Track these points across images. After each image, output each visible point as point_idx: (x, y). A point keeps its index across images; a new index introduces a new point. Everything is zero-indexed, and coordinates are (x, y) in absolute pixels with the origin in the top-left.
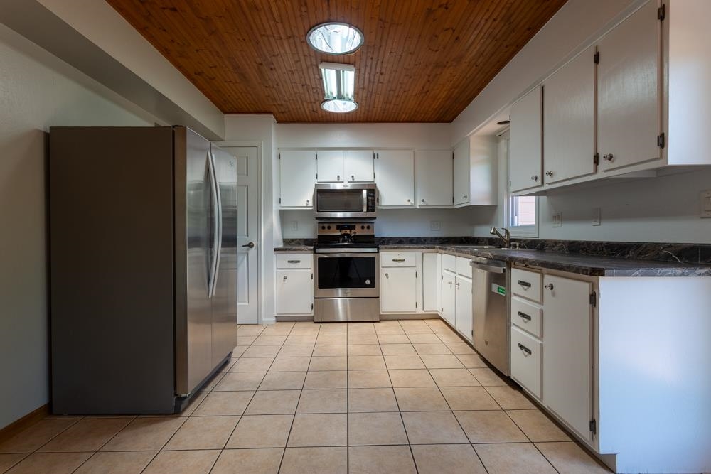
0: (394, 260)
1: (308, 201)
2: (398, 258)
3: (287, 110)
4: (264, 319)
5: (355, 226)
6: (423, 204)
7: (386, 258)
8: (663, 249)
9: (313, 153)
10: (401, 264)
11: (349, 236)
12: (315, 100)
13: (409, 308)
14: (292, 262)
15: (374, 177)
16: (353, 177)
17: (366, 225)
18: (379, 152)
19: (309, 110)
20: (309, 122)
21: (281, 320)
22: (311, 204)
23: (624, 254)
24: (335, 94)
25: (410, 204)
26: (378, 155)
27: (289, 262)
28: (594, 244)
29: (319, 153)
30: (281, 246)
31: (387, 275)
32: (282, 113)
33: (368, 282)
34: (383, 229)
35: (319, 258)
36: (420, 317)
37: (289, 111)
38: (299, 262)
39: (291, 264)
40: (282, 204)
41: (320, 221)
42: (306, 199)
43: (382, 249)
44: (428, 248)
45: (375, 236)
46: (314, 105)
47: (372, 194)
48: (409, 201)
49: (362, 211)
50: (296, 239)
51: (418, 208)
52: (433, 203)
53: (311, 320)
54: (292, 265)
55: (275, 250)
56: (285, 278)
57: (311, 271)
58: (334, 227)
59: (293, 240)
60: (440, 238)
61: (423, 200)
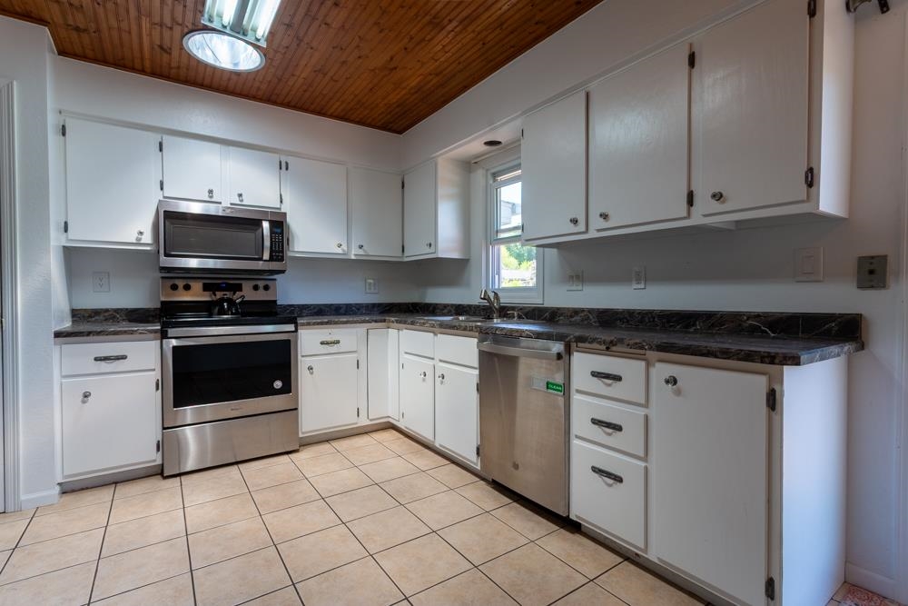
0: (322, 343)
1: (141, 233)
2: (328, 339)
3: (93, 26)
4: (23, 497)
5: (241, 285)
6: (361, 252)
7: (309, 340)
8: (748, 319)
9: (154, 139)
10: (334, 348)
11: (231, 302)
12: (173, 19)
13: (347, 419)
14: (106, 359)
15: (281, 202)
16: (240, 195)
17: (261, 284)
18: (290, 160)
19: (152, 43)
20: (142, 71)
21: (70, 489)
22: (147, 238)
23: (687, 326)
24: (228, 16)
25: (339, 251)
26: (287, 164)
27: (96, 359)
28: (639, 313)
29: (167, 140)
30: (67, 325)
31: (310, 368)
32: (77, 29)
33: (278, 384)
34: (290, 291)
35: (174, 348)
36: (363, 431)
37: (98, 30)
38: (124, 357)
39: (103, 363)
40: (72, 234)
41: (164, 275)
42: (137, 229)
43: (303, 325)
44: (376, 321)
45: (279, 303)
46: (167, 34)
47: (279, 231)
48: (340, 246)
49: (261, 259)
50: (107, 310)
51: (353, 257)
52: (377, 251)
54: (104, 366)
55: (58, 335)
56: (86, 395)
57: (157, 375)
58: (197, 286)
59: (96, 312)
60: (379, 305)
61: (361, 247)
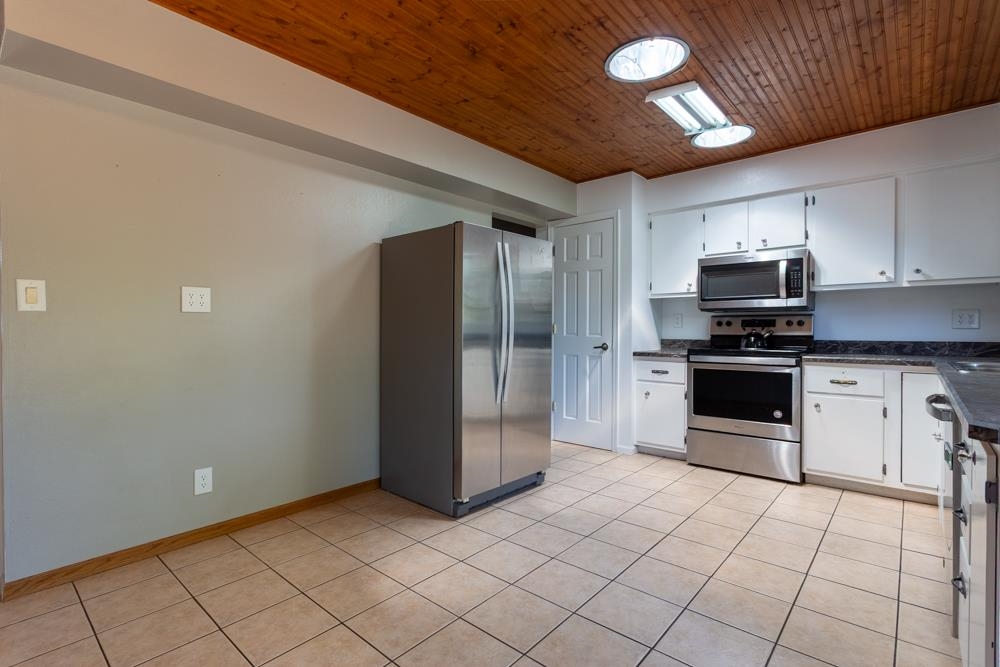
0: (832, 382)
1: (690, 285)
2: (841, 378)
3: (649, 161)
4: (618, 446)
5: (774, 321)
6: (918, 277)
7: (816, 378)
9: (699, 213)
10: (850, 389)
11: (759, 337)
13: (870, 474)
14: (657, 372)
15: (807, 237)
16: (764, 241)
17: (795, 320)
18: (818, 194)
19: (680, 154)
20: (691, 168)
21: (641, 451)
22: (694, 288)
24: (698, 126)
25: (883, 279)
26: (814, 198)
27: (653, 372)
29: (708, 211)
30: (656, 347)
31: (817, 406)
32: (645, 165)
33: (778, 414)
35: (695, 370)
37: (652, 161)
38: (667, 372)
39: (656, 375)
40: (653, 292)
41: (713, 314)
42: (687, 282)
43: (808, 360)
44: (914, 364)
45: (815, 339)
46: (682, 146)
47: (798, 268)
48: (882, 273)
49: (778, 297)
50: (679, 341)
51: (905, 285)
52: (941, 272)
53: (682, 459)
54: (657, 377)
55: (635, 354)
56: (647, 394)
57: (683, 389)
58: (737, 323)
59: (674, 342)
60: (977, 345)
61: (919, 271)
